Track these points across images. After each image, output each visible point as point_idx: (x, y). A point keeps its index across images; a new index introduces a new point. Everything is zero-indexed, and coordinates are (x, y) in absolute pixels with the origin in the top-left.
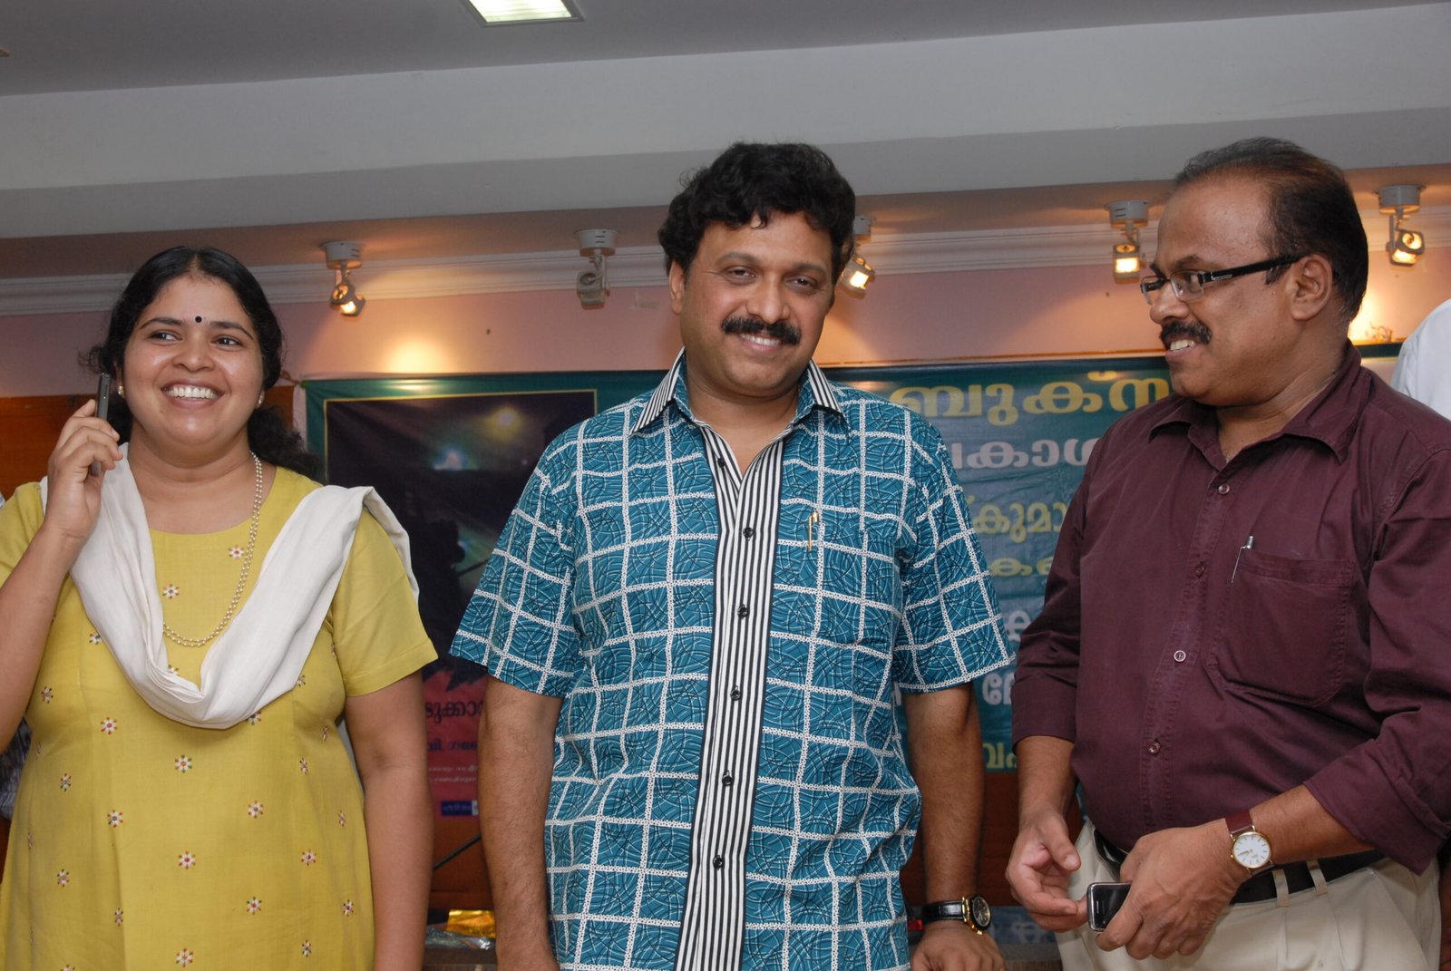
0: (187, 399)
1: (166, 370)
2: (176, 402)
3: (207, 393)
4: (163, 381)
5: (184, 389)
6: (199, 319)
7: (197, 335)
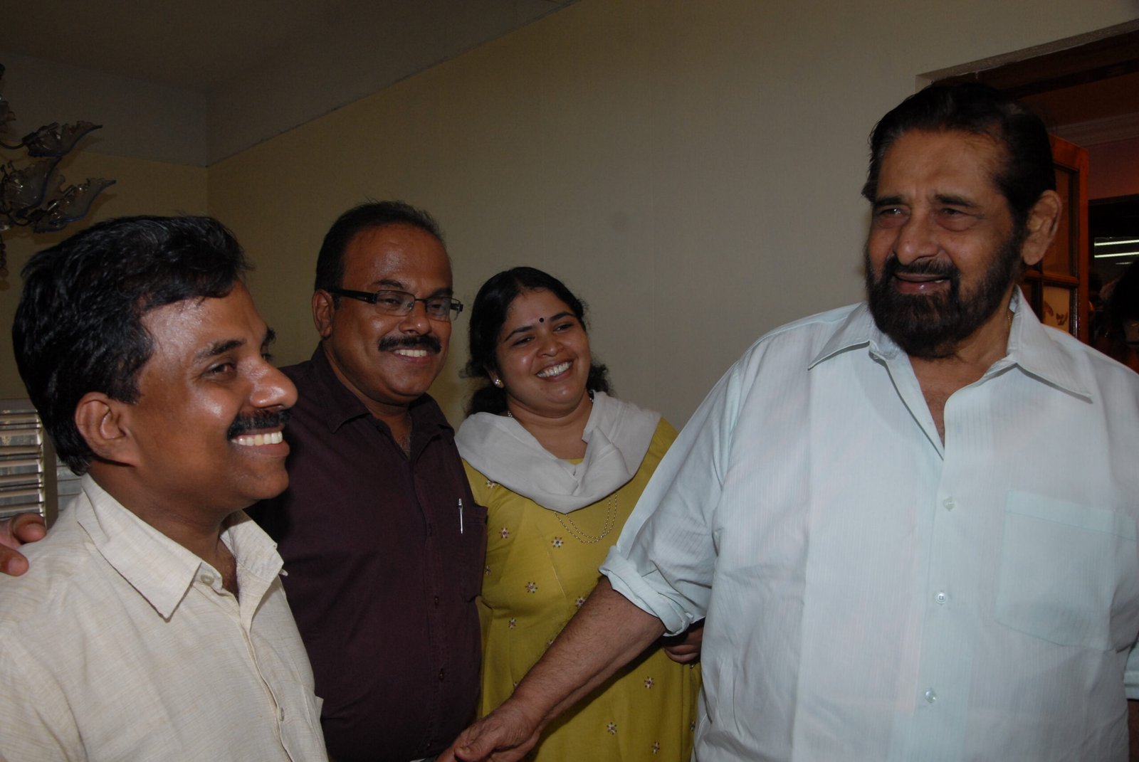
0: (557, 376)
1: (534, 362)
2: (549, 379)
3: (566, 366)
4: (534, 370)
5: (553, 369)
6: (542, 320)
7: (544, 330)
